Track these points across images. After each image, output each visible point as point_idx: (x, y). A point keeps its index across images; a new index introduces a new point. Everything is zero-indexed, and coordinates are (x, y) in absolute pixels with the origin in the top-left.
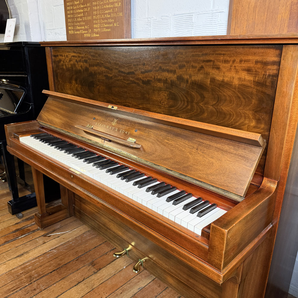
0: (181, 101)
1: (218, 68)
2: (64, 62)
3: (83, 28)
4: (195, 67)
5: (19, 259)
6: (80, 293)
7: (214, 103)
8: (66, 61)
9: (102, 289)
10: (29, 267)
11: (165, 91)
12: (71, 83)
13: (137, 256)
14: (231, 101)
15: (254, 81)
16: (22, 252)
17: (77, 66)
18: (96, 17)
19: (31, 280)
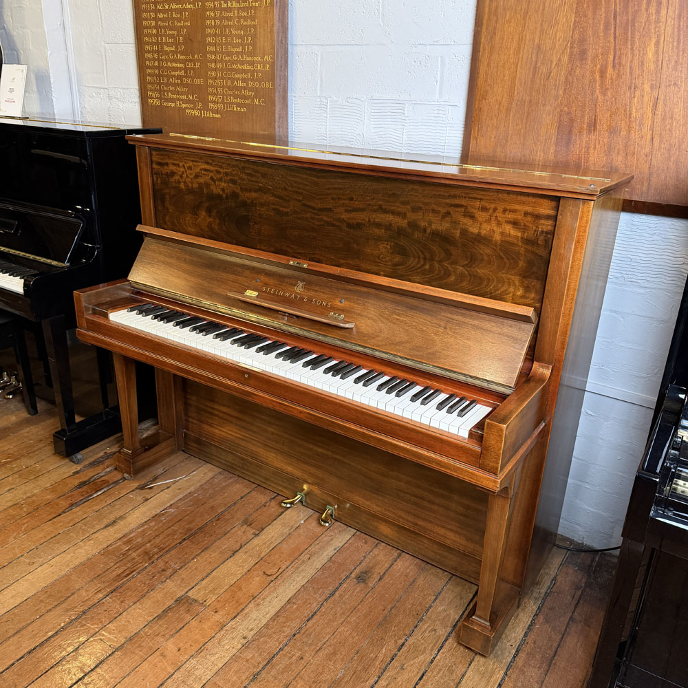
0: (414, 257)
1: (472, 217)
2: (181, 177)
3: (184, 97)
4: (438, 212)
5: (111, 529)
6: (243, 567)
7: (466, 263)
8: (187, 177)
9: (277, 557)
10: (136, 539)
11: (387, 241)
12: (197, 215)
13: (322, 501)
14: (489, 262)
15: (522, 238)
16: (112, 517)
17: (212, 188)
18: (215, 82)
19: (150, 559)
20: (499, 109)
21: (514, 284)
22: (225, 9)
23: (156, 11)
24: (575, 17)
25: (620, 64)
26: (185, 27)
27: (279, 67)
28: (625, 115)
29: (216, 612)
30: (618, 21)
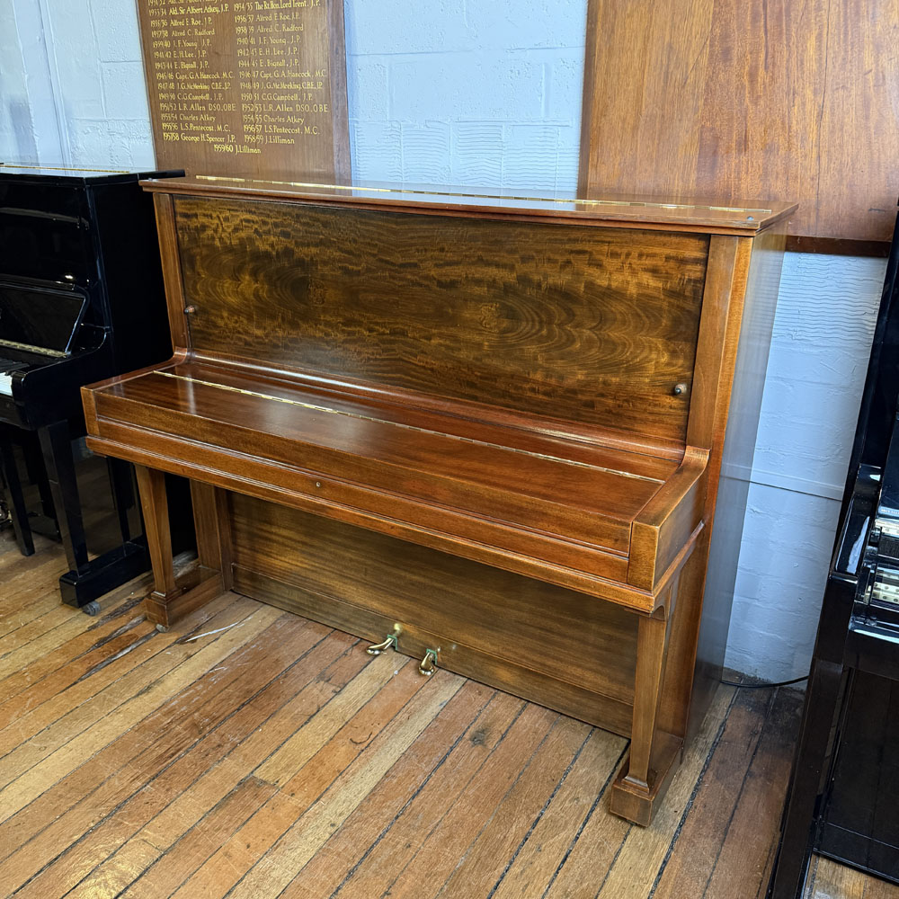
0: (527, 321)
1: (599, 265)
2: (216, 231)
3: (210, 129)
4: (556, 262)
5: (145, 697)
6: (323, 734)
7: (594, 324)
8: (223, 230)
9: (366, 719)
10: (180, 708)
11: (492, 302)
12: (239, 280)
13: (421, 645)
14: (624, 322)
15: (663, 289)
16: (146, 682)
17: (257, 243)
18: (251, 107)
19: (200, 732)
20: (623, 128)
21: (657, 349)
22: (261, 12)
23: (170, 18)
24: (715, 7)
25: (774, 64)
26: (208, 37)
27: (335, 84)
28: (783, 128)
29: (293, 795)
30: (768, 11)
